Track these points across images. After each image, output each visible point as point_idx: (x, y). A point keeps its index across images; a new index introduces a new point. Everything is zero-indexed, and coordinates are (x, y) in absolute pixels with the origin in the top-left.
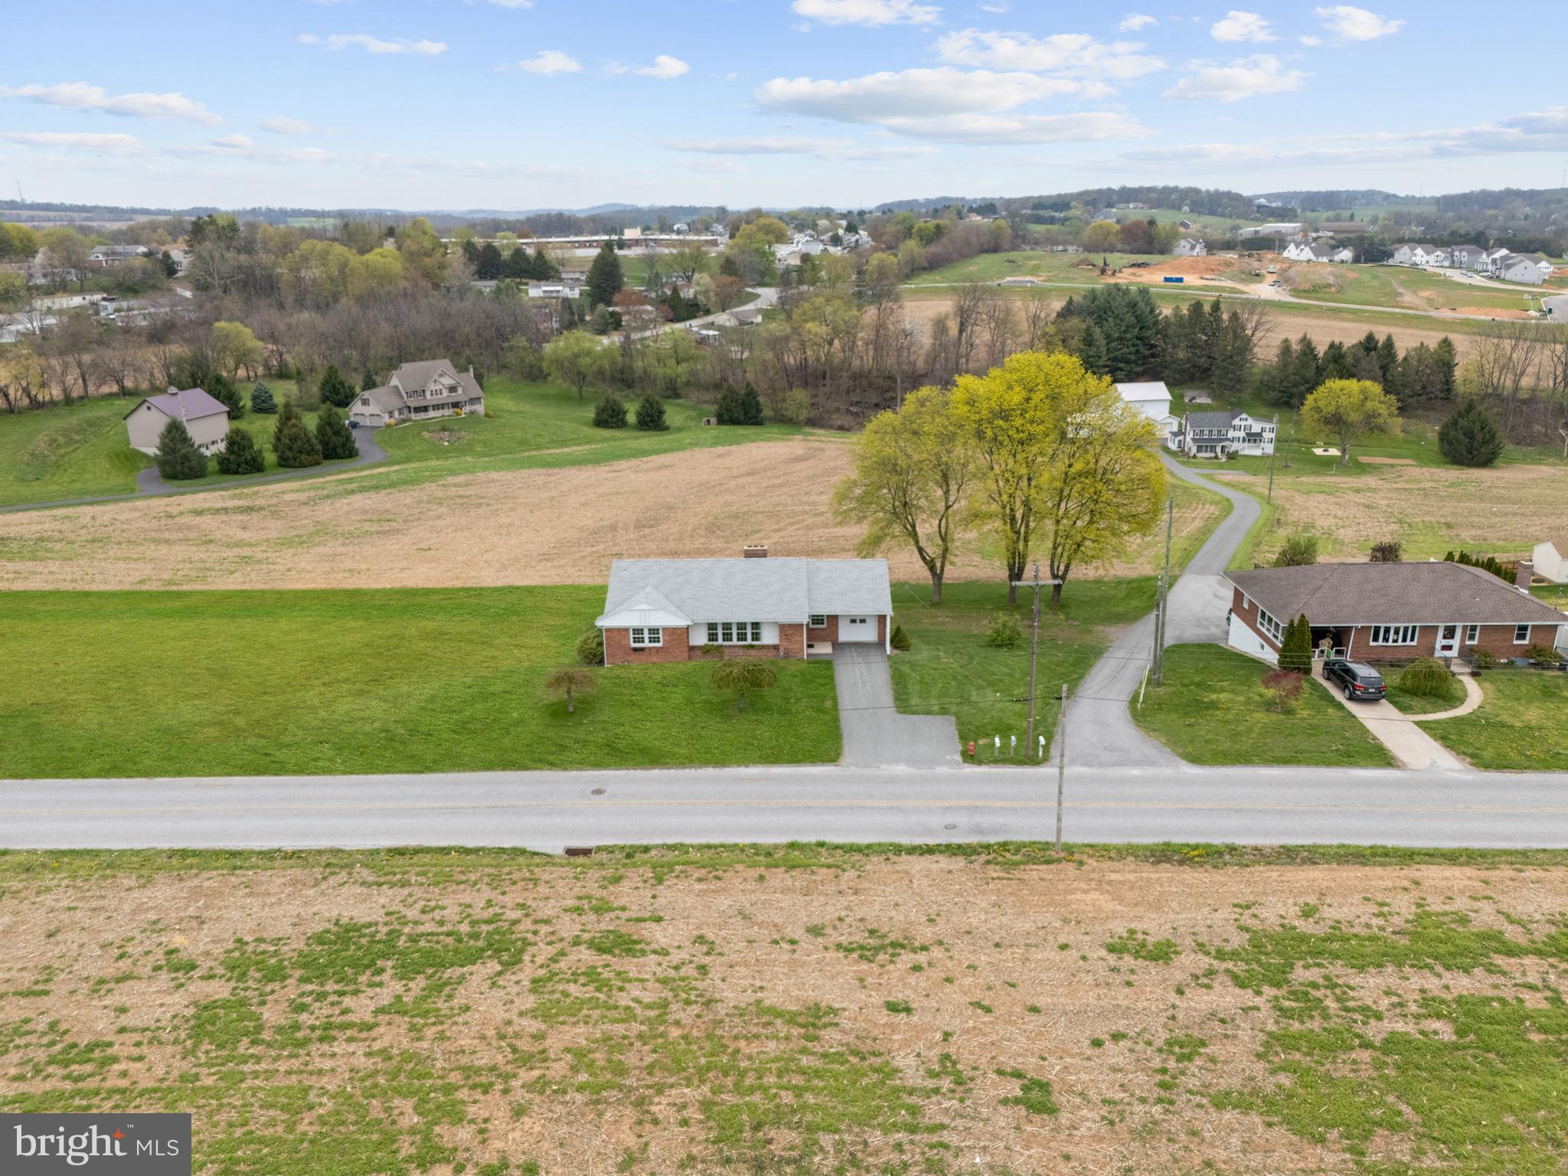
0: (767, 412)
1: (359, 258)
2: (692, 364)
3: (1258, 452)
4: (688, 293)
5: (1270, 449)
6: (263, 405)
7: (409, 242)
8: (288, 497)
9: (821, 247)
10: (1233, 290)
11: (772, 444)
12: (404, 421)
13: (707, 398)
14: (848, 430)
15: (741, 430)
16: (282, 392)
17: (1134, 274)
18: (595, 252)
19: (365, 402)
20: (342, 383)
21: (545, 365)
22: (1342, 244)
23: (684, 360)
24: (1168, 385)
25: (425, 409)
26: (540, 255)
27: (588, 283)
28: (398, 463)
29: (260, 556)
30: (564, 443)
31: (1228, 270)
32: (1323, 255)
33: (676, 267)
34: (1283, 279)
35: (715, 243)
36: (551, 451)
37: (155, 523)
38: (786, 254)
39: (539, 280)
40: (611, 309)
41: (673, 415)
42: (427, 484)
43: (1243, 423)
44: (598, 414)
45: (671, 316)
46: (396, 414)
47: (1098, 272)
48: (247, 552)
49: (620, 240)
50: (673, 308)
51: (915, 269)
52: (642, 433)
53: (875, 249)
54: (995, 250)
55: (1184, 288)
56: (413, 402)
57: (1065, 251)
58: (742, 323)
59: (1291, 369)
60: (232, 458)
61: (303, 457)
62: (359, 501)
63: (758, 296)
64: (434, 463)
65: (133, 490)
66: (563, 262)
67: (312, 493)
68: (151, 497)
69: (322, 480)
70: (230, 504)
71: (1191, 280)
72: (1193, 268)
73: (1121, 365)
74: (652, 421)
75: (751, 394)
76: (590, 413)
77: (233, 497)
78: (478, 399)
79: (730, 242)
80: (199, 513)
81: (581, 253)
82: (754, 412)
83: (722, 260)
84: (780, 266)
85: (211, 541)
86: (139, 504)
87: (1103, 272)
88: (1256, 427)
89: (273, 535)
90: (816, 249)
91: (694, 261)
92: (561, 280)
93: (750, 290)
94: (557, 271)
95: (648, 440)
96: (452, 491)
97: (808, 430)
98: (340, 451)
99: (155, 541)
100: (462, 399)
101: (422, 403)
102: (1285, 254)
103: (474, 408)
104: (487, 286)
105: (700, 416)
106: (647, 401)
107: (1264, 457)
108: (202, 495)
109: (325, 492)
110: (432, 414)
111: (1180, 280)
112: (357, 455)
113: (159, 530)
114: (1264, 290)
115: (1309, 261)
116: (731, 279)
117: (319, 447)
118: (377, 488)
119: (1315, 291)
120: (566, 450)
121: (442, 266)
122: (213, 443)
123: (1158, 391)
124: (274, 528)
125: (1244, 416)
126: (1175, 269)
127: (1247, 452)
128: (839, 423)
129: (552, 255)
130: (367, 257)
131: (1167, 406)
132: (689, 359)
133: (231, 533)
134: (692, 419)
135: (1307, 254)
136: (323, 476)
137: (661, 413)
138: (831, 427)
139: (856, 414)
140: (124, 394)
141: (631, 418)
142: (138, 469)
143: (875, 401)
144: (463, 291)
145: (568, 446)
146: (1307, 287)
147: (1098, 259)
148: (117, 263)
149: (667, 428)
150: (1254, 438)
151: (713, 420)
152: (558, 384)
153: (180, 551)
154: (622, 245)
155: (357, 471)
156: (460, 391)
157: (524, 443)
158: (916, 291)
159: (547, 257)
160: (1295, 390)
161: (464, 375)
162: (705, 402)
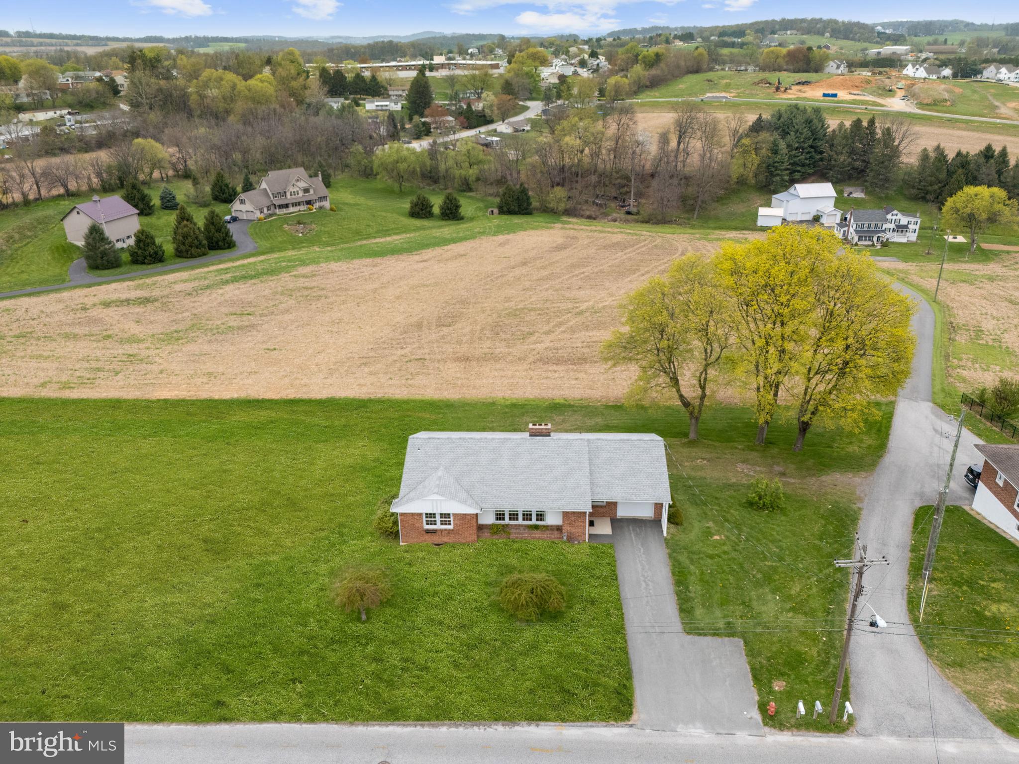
0: (535, 204)
1: (243, 82)
2: (481, 166)
3: (904, 240)
4: (478, 106)
5: (913, 237)
6: (169, 203)
7: (280, 70)
8: (178, 287)
9: (573, 69)
10: (875, 104)
11: (538, 232)
12: (271, 215)
13: (491, 192)
14: (594, 219)
15: (516, 220)
16: (183, 191)
17: (800, 91)
18: (413, 74)
19: (242, 202)
20: (227, 186)
21: (375, 167)
22: (944, 64)
23: (474, 164)
24: (833, 184)
25: (287, 206)
26: (374, 78)
27: (408, 98)
28: (263, 253)
29: (144, 353)
30: (386, 233)
31: (868, 86)
32: (933, 73)
33: (469, 86)
34: (910, 94)
35: (496, 66)
36: (377, 240)
37: (71, 316)
38: (549, 74)
39: (373, 96)
40: (423, 120)
41: (467, 207)
42: (283, 274)
43: (894, 218)
44: (412, 207)
45: (466, 125)
46: (265, 210)
47: (774, 89)
48: (132, 349)
49: (431, 64)
50: (468, 118)
51: (640, 87)
52: (444, 223)
53: (612, 73)
54: (697, 71)
55: (838, 102)
56: (278, 202)
57: (746, 70)
58: (516, 131)
59: (928, 171)
60: (139, 252)
61: (193, 250)
62: (231, 291)
63: (526, 108)
64: (290, 253)
65: (64, 281)
66: (390, 82)
67: (196, 284)
68: (75, 287)
69: (206, 269)
70: (134, 294)
71: (843, 95)
72: (843, 86)
73: (799, 168)
74: (451, 213)
75: (524, 191)
76: (406, 205)
77: (137, 288)
78: (325, 198)
79: (509, 67)
80: (107, 305)
81: (403, 74)
82: (525, 205)
83: (502, 81)
84: (543, 85)
85: (109, 337)
86: (66, 294)
87: (778, 89)
88: (904, 221)
89: (157, 329)
90: (569, 71)
91: (482, 82)
92: (389, 96)
93: (521, 103)
94: (386, 89)
95: (448, 230)
96: (301, 282)
97: (565, 218)
98: (220, 243)
99: (67, 337)
100: (315, 197)
101: (282, 201)
102: (905, 72)
103: (322, 204)
104: (336, 104)
105: (487, 207)
106: (448, 198)
107: (909, 244)
108: (114, 286)
109: (206, 282)
110: (291, 209)
111: (835, 95)
112: (234, 246)
113: (72, 325)
114: (897, 104)
115: (925, 79)
116: (509, 97)
117: (205, 242)
118: (245, 278)
119: (935, 104)
120: (388, 239)
121: (305, 87)
122: (128, 237)
123: (826, 189)
124: (160, 321)
125: (895, 212)
126: (830, 86)
127: (895, 240)
128: (588, 213)
129: (383, 76)
130: (249, 82)
131: (832, 201)
132: (479, 162)
133: (127, 327)
134: (480, 209)
135: (921, 73)
136: (207, 266)
137: (458, 207)
138: (582, 216)
139: (600, 206)
140: (68, 195)
141: (436, 210)
142: (72, 260)
143: (614, 194)
144: (317, 109)
145: (390, 235)
146: (929, 101)
147: (773, 77)
148: (79, 86)
149: (462, 218)
150: (901, 229)
151: (496, 211)
152: (383, 181)
153: (83, 348)
154: (432, 68)
155: (233, 260)
156: (312, 192)
157: (359, 234)
158: (642, 105)
159: (379, 79)
160: (930, 188)
161: (314, 179)
162: (491, 195)
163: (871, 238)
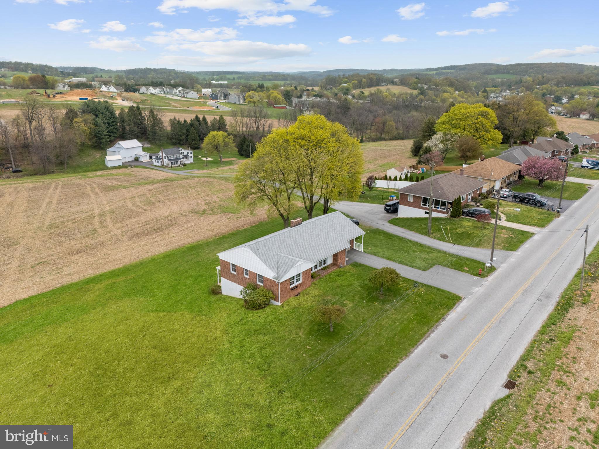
3: (189, 162)
43: (182, 152)
88: (186, 153)
102: (101, 89)
125: (181, 149)
131: (141, 149)
150: (186, 157)
163: (177, 163)
